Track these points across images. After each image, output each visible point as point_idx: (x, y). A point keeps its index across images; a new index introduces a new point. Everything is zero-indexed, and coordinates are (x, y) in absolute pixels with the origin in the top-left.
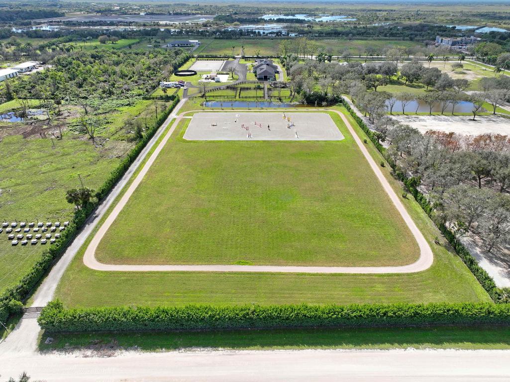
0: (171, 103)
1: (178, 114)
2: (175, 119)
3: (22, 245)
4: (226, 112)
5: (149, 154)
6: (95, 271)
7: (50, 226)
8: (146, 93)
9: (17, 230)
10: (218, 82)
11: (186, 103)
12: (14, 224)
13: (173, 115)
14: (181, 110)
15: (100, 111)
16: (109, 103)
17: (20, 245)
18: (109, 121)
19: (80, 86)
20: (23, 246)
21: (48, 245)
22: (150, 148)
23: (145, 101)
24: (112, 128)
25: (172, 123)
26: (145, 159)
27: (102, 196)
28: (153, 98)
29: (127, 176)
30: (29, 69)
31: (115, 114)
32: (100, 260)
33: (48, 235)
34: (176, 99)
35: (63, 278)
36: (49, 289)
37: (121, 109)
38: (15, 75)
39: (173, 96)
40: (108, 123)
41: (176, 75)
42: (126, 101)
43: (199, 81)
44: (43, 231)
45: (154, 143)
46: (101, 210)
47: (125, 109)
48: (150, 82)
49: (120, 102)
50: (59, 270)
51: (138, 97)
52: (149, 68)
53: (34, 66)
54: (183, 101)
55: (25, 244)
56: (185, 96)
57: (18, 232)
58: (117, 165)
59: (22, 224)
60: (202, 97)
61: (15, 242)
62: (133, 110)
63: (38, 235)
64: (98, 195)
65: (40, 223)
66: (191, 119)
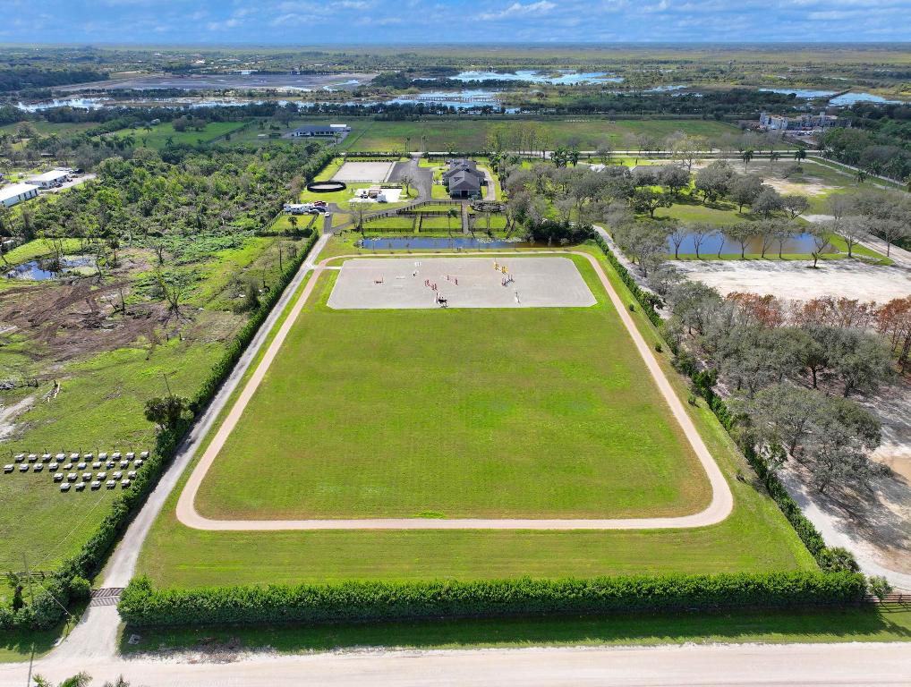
0: (304, 241)
1: (316, 262)
2: (311, 272)
3: (77, 490)
4: (399, 257)
5: (272, 335)
6: (196, 532)
7: (118, 459)
8: (261, 225)
9: (66, 467)
10: (383, 202)
11: (330, 241)
12: (60, 456)
13: (308, 265)
14: (322, 255)
15: (184, 259)
16: (199, 244)
17: (73, 491)
18: (202, 276)
19: (147, 213)
20: (78, 493)
21: (118, 488)
22: (273, 323)
23: (259, 239)
24: (206, 289)
25: (307, 278)
26: (265, 343)
27: (200, 407)
28: (274, 234)
29: (238, 373)
30: (58, 183)
31: (209, 264)
32: (202, 512)
33: (118, 474)
34: (312, 236)
35: (148, 543)
36: (126, 559)
37: (219, 254)
38: (33, 194)
39: (307, 230)
40: (199, 279)
41: (310, 190)
42: (227, 240)
43: (351, 201)
44: (108, 468)
45: (279, 314)
46: (200, 431)
47: (226, 253)
48: (267, 204)
49: (217, 241)
50: (140, 530)
51: (247, 232)
52: (263, 179)
53: (65, 177)
54: (324, 238)
55: (81, 489)
56: (327, 228)
57: (68, 469)
58: (219, 355)
59: (74, 455)
60: (358, 230)
61: (65, 485)
62: (241, 256)
63: (102, 474)
64: (193, 407)
65: (102, 455)
66: (339, 271)
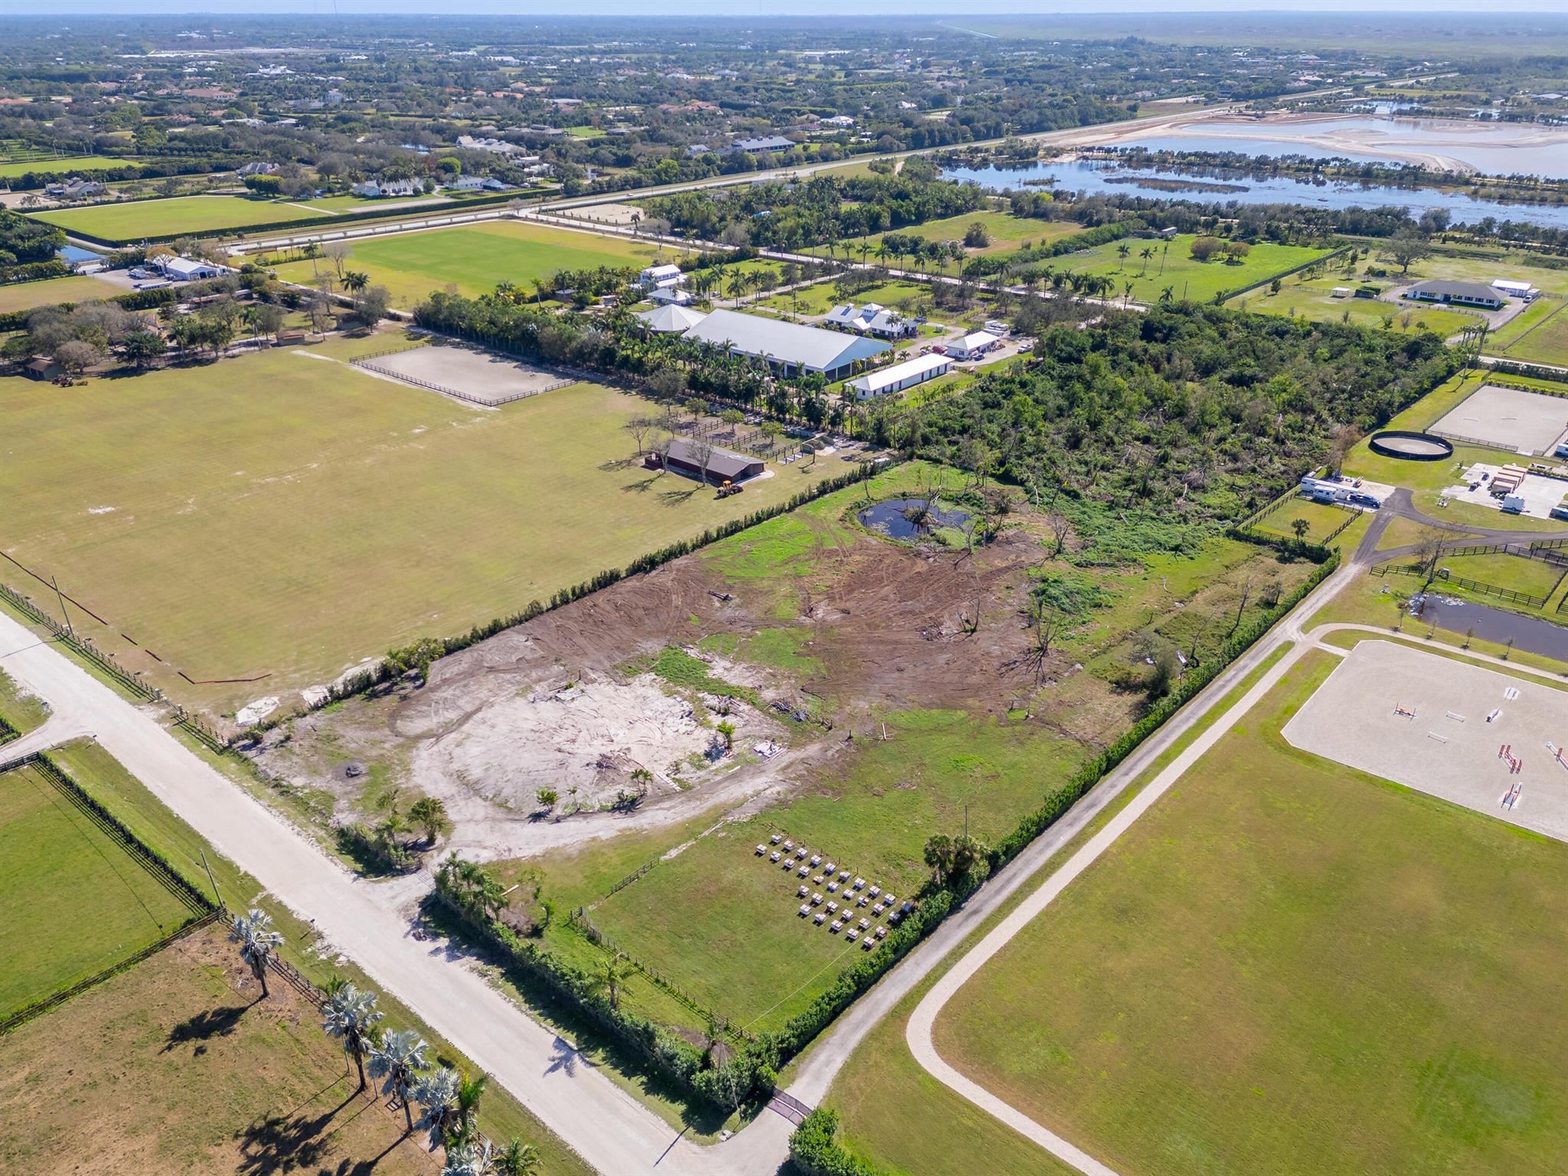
0: (1303, 570)
1: (1305, 628)
2: (1288, 646)
3: (815, 922)
4: (1476, 662)
5: (1165, 759)
6: (919, 1069)
7: (874, 897)
8: (1247, 512)
9: (816, 878)
10: (1513, 511)
11: (1357, 583)
12: (816, 859)
13: (1289, 628)
14: (1326, 614)
15: (1094, 555)
17: (810, 920)
18: (1104, 598)
19: (1074, 442)
20: (814, 927)
22: (1174, 737)
23: (1229, 544)
25: (1274, 658)
26: (1144, 774)
27: (1001, 858)
28: (1259, 541)
30: (980, 353)
31: (1128, 578)
32: (940, 1044)
33: (865, 921)
34: (1325, 566)
35: (858, 1053)
37: (1152, 558)
39: (1323, 546)
40: (1098, 606)
41: (1374, 447)
42: (1176, 533)
43: (1445, 492)
44: (859, 905)
45: (1192, 722)
47: (1161, 560)
48: (1278, 464)
49: (1158, 531)
50: (858, 1026)
51: (1215, 523)
53: (993, 343)
54: (1350, 571)
55: (819, 923)
56: (1364, 551)
57: (817, 883)
59: (831, 865)
60: (1417, 569)
61: (805, 906)
62: (1184, 573)
63: (848, 912)
64: (992, 859)
65: (860, 880)
66: (1338, 659)
